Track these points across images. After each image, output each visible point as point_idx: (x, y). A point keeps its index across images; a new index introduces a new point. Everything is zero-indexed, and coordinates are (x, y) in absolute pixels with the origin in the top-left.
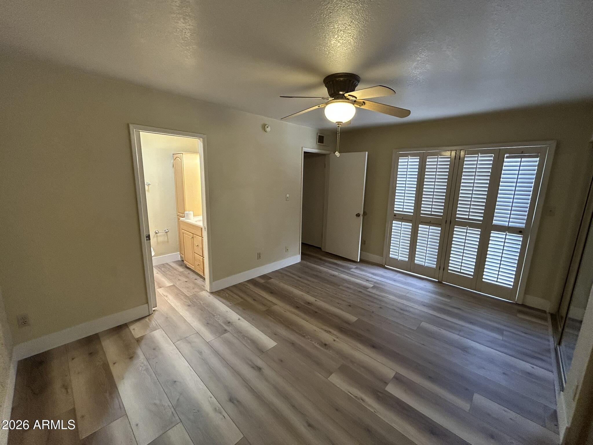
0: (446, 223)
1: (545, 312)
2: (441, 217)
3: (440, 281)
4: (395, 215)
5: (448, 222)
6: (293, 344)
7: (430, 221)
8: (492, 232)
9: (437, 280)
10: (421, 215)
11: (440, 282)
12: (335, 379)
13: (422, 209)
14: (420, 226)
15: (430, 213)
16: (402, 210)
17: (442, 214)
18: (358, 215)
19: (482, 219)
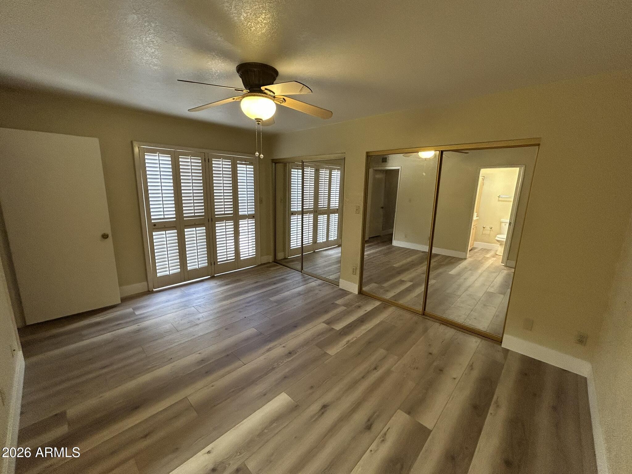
0: (209, 222)
1: (269, 263)
2: (203, 217)
3: (213, 275)
4: (155, 225)
5: (210, 220)
6: (285, 377)
7: (195, 223)
8: (240, 221)
9: (210, 276)
10: (184, 219)
11: (213, 277)
12: (333, 351)
13: (184, 212)
14: (186, 230)
15: (193, 215)
16: (162, 217)
17: (204, 214)
18: (105, 236)
19: (232, 212)
